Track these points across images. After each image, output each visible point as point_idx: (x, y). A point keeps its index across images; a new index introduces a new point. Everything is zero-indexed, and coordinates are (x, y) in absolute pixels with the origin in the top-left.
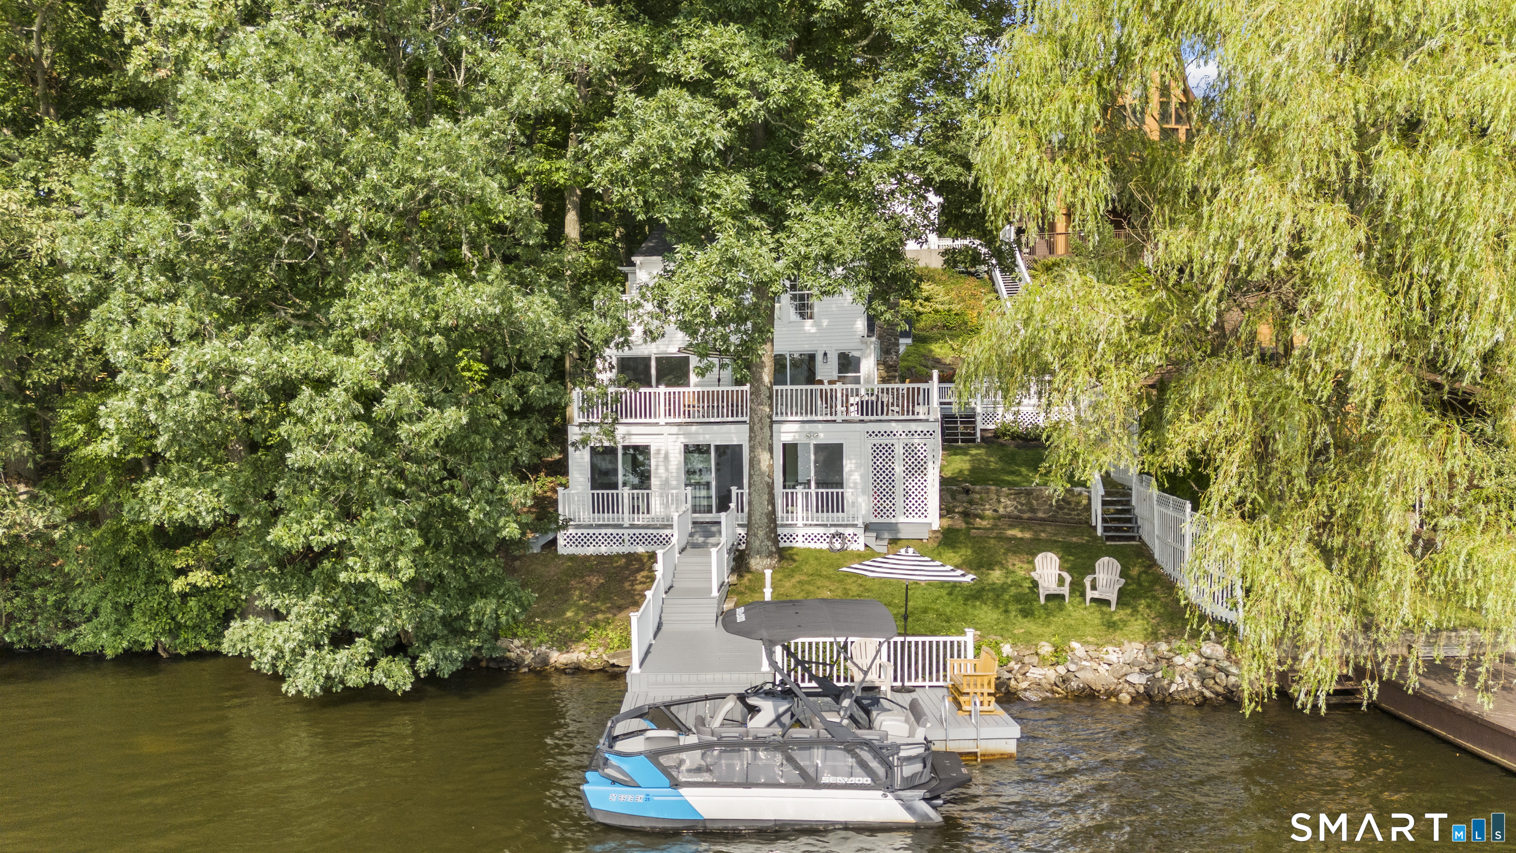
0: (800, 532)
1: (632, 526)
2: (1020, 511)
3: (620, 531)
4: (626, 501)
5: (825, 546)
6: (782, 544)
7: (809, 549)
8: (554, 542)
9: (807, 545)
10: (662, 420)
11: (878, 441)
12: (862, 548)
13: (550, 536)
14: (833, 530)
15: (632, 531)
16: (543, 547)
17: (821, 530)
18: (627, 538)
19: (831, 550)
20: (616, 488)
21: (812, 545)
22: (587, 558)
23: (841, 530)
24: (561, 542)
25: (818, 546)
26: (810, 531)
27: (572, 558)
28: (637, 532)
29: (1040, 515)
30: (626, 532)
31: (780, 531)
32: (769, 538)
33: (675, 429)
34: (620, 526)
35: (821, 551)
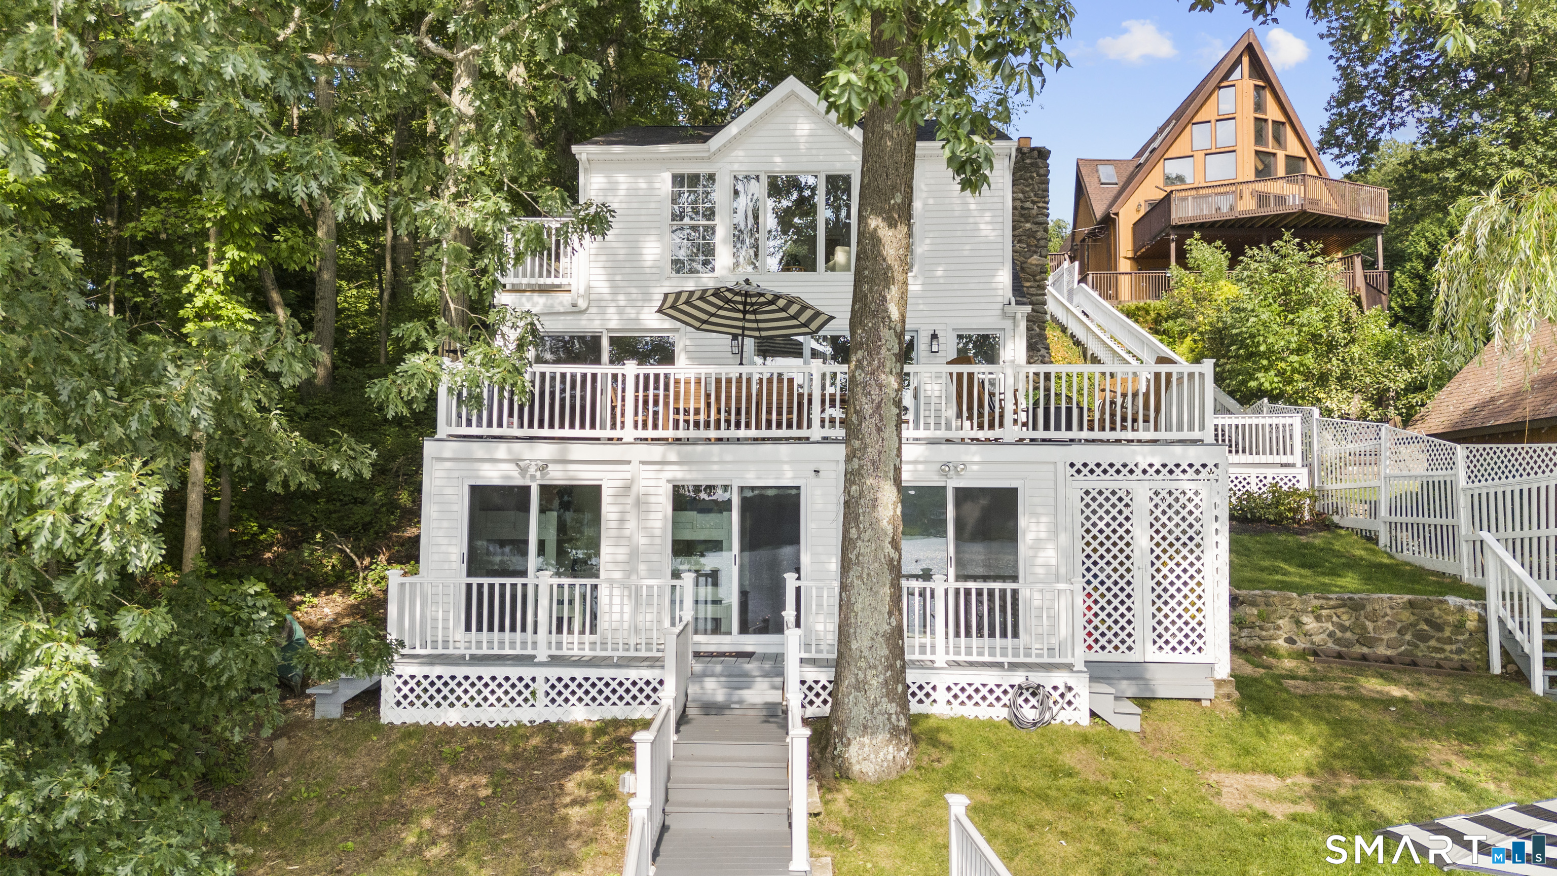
0: (942, 679)
1: (555, 661)
2: (1338, 641)
3: (527, 672)
4: (544, 602)
5: (1000, 713)
6: (915, 708)
7: (962, 720)
8: (372, 695)
9: (957, 710)
10: (629, 433)
11: (1095, 483)
12: (1085, 720)
13: (366, 683)
14: (1018, 678)
15: (553, 673)
16: (350, 706)
17: (991, 678)
18: (541, 687)
19: (1016, 722)
20: (523, 573)
21: (969, 711)
22: (449, 732)
23: (1036, 678)
24: (388, 696)
25: (983, 712)
26: (963, 677)
27: (411, 732)
28: (566, 673)
29: (1382, 650)
30: (540, 673)
31: (911, 676)
32: (890, 695)
33: (656, 452)
34: (527, 660)
35: (991, 724)
